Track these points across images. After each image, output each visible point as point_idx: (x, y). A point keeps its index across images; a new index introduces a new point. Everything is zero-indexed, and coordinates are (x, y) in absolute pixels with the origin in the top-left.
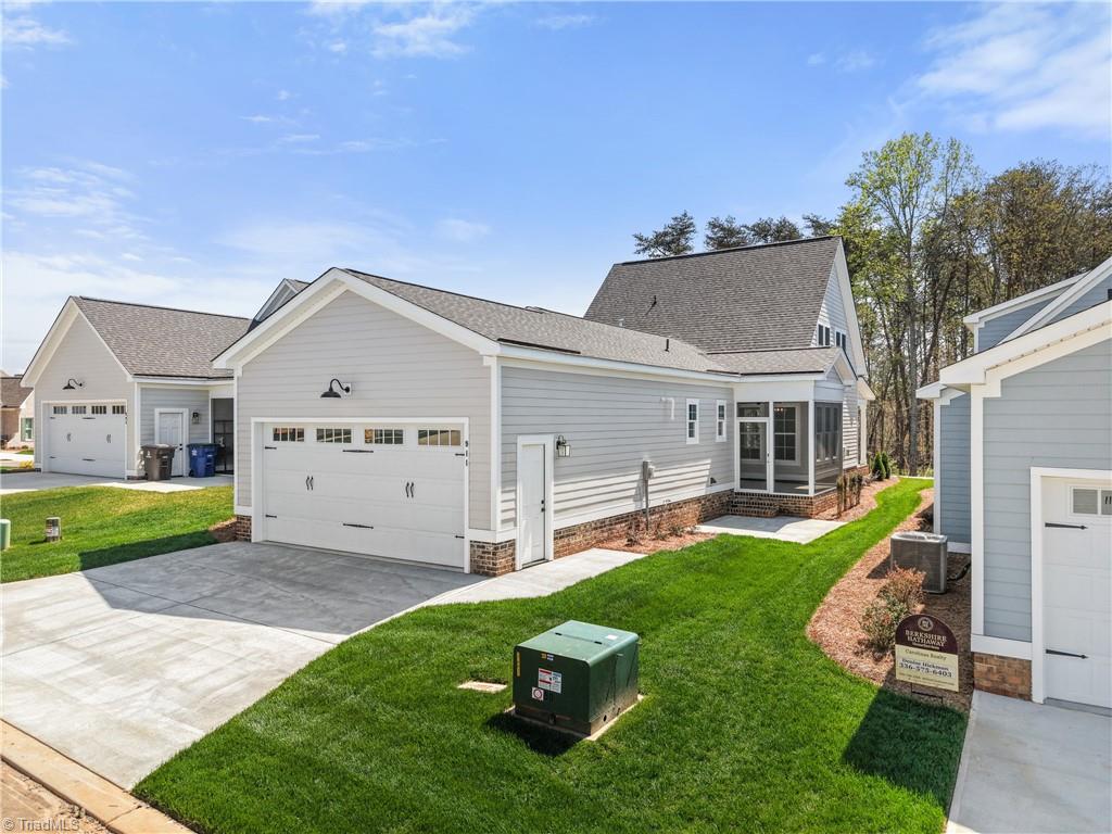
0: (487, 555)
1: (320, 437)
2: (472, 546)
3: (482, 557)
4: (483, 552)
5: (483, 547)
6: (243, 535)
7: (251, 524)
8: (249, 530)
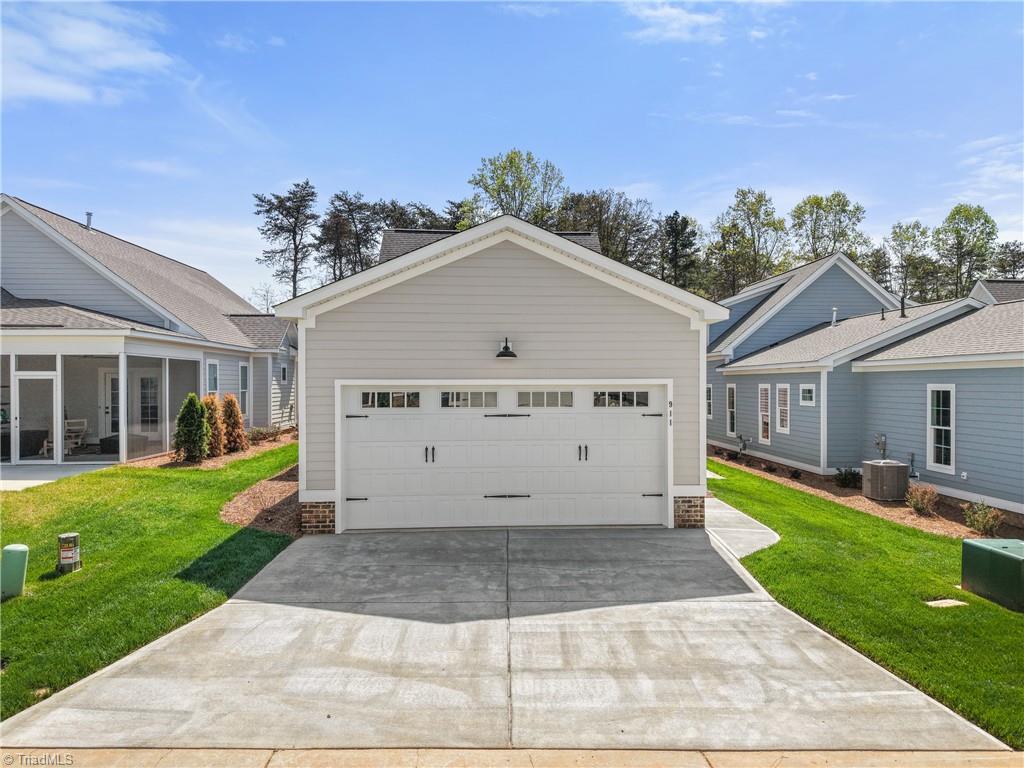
0: (693, 509)
1: (445, 402)
2: (676, 502)
3: (688, 511)
4: (689, 507)
5: (690, 502)
6: (317, 527)
7: (333, 512)
8: (328, 520)
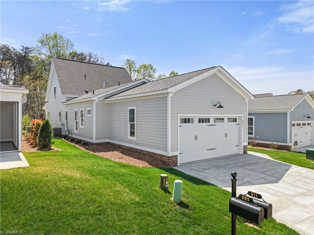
2: (243, 147)
3: (245, 149)
6: (173, 164)
7: (177, 158)
8: (175, 161)
